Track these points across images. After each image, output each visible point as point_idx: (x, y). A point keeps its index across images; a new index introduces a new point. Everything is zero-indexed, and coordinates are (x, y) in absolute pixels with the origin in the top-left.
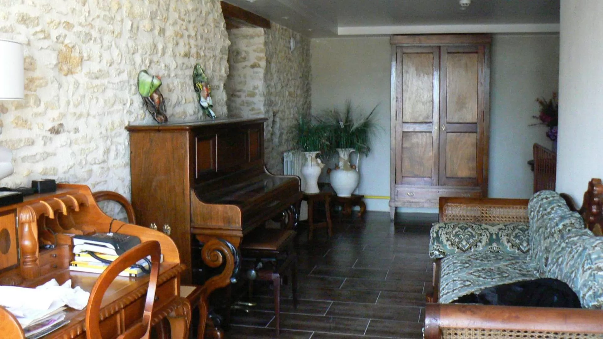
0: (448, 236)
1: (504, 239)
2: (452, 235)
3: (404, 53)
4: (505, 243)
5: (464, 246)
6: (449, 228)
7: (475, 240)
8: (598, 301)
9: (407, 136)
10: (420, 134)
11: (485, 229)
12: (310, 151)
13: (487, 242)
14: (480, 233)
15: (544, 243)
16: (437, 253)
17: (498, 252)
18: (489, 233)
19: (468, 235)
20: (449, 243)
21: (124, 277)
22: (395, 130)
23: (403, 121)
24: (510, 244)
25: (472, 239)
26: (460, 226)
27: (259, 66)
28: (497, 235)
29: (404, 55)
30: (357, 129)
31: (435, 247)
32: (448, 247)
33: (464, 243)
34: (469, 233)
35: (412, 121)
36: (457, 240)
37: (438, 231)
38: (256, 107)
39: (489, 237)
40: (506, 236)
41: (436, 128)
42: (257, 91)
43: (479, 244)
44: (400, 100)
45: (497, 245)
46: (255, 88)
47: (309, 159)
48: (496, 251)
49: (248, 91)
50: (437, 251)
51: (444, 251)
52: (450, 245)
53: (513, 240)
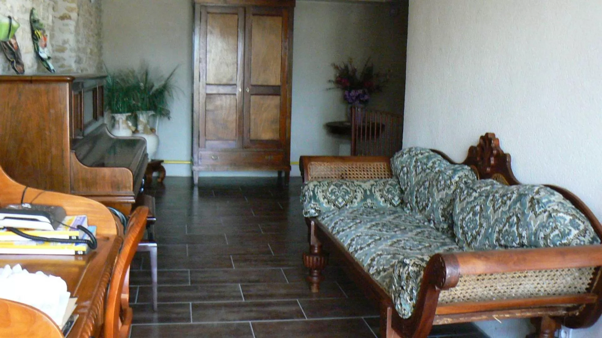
0: (324, 194)
1: (378, 194)
2: (328, 193)
3: (208, 13)
4: (379, 198)
5: (340, 204)
6: (324, 186)
7: (350, 197)
8: (567, 239)
9: (210, 98)
10: (224, 97)
11: (358, 185)
12: (121, 113)
13: (362, 198)
14: (355, 189)
15: (438, 195)
16: (313, 211)
17: (372, 207)
18: (363, 189)
19: (344, 192)
20: (326, 200)
21: (70, 256)
22: (198, 92)
23: (208, 82)
24: (383, 199)
25: (348, 195)
26: (334, 183)
27: (70, 18)
28: (371, 191)
29: (209, 15)
30: (157, 90)
31: (312, 205)
32: (324, 205)
33: (340, 200)
34: (344, 190)
35: (216, 83)
36: (333, 197)
37: (314, 189)
38: (66, 63)
39: (363, 194)
40: (379, 192)
41: (240, 90)
42: (67, 46)
43: (355, 200)
44: (203, 61)
45: (371, 200)
46: (65, 42)
47: (121, 121)
48: (370, 207)
49: (57, 46)
50: (313, 209)
51: (321, 209)
52: (326, 203)
53: (385, 195)
